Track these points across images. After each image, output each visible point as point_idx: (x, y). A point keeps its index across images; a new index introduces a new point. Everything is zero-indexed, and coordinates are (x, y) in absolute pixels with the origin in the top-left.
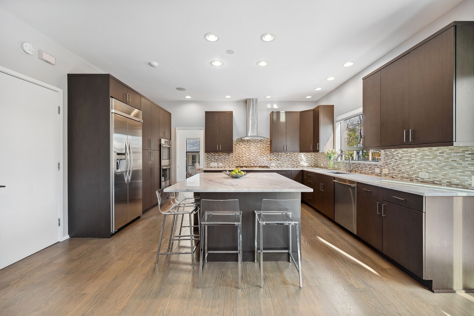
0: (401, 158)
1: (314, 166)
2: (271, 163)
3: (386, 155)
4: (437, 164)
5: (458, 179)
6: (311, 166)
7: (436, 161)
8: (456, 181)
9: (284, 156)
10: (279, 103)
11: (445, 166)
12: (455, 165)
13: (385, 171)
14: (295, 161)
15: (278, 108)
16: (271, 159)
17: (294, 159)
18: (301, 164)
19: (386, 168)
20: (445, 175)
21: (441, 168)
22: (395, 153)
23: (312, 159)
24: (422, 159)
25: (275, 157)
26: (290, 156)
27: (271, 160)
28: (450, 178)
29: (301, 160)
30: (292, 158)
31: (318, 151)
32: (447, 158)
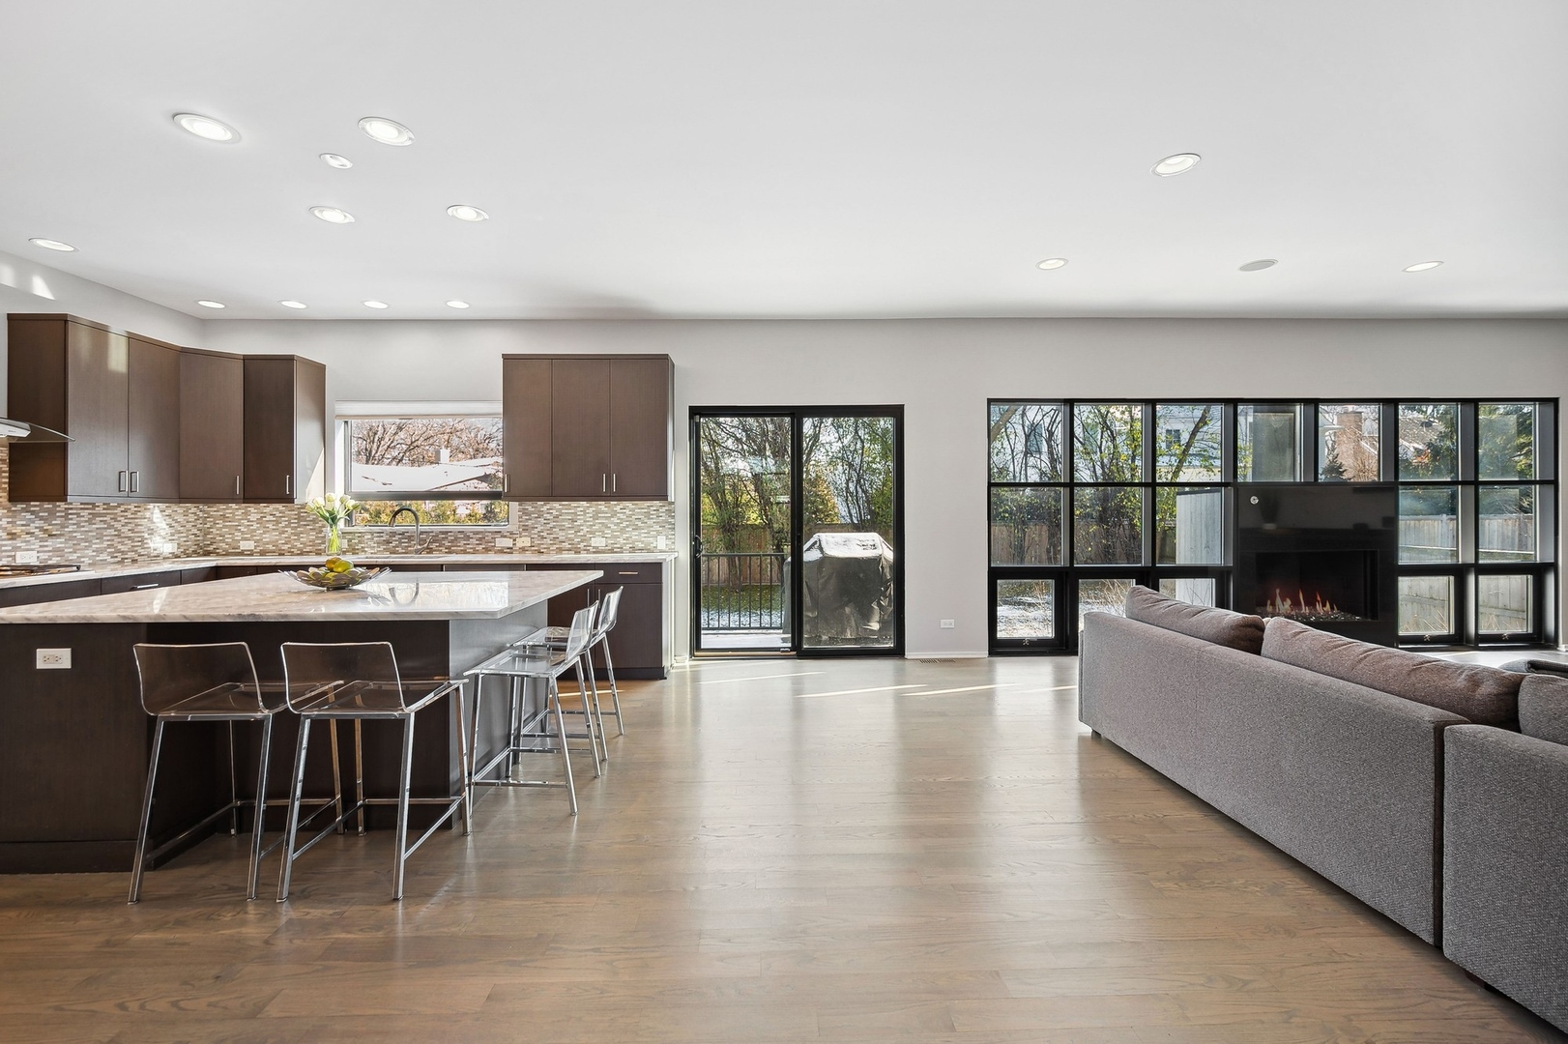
0: (557, 517)
1: (195, 552)
2: (16, 549)
3: (525, 512)
4: (617, 524)
5: (642, 542)
6: (184, 552)
7: (615, 520)
8: (641, 545)
9: (78, 515)
10: (56, 275)
11: (627, 526)
12: (640, 524)
13: (524, 541)
14: (129, 538)
15: (52, 298)
16: (18, 530)
17: (125, 530)
18: (152, 545)
19: (525, 536)
20: (627, 539)
21: (623, 530)
22: (545, 508)
23: (189, 526)
24: (595, 517)
25: (39, 523)
26: (105, 515)
27: (13, 536)
28: (633, 543)
29: (151, 531)
30: (117, 525)
31: (289, 499)
32: (630, 516)
